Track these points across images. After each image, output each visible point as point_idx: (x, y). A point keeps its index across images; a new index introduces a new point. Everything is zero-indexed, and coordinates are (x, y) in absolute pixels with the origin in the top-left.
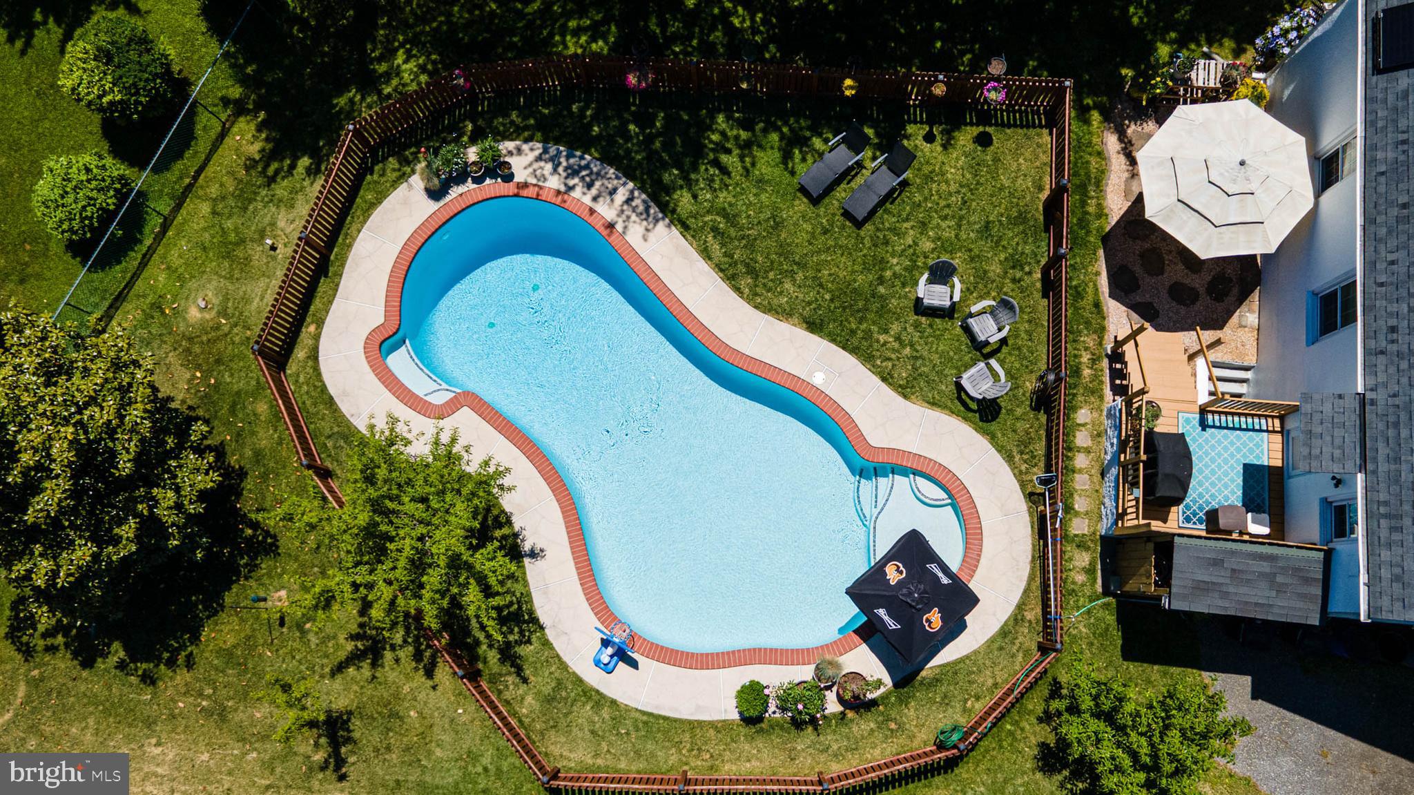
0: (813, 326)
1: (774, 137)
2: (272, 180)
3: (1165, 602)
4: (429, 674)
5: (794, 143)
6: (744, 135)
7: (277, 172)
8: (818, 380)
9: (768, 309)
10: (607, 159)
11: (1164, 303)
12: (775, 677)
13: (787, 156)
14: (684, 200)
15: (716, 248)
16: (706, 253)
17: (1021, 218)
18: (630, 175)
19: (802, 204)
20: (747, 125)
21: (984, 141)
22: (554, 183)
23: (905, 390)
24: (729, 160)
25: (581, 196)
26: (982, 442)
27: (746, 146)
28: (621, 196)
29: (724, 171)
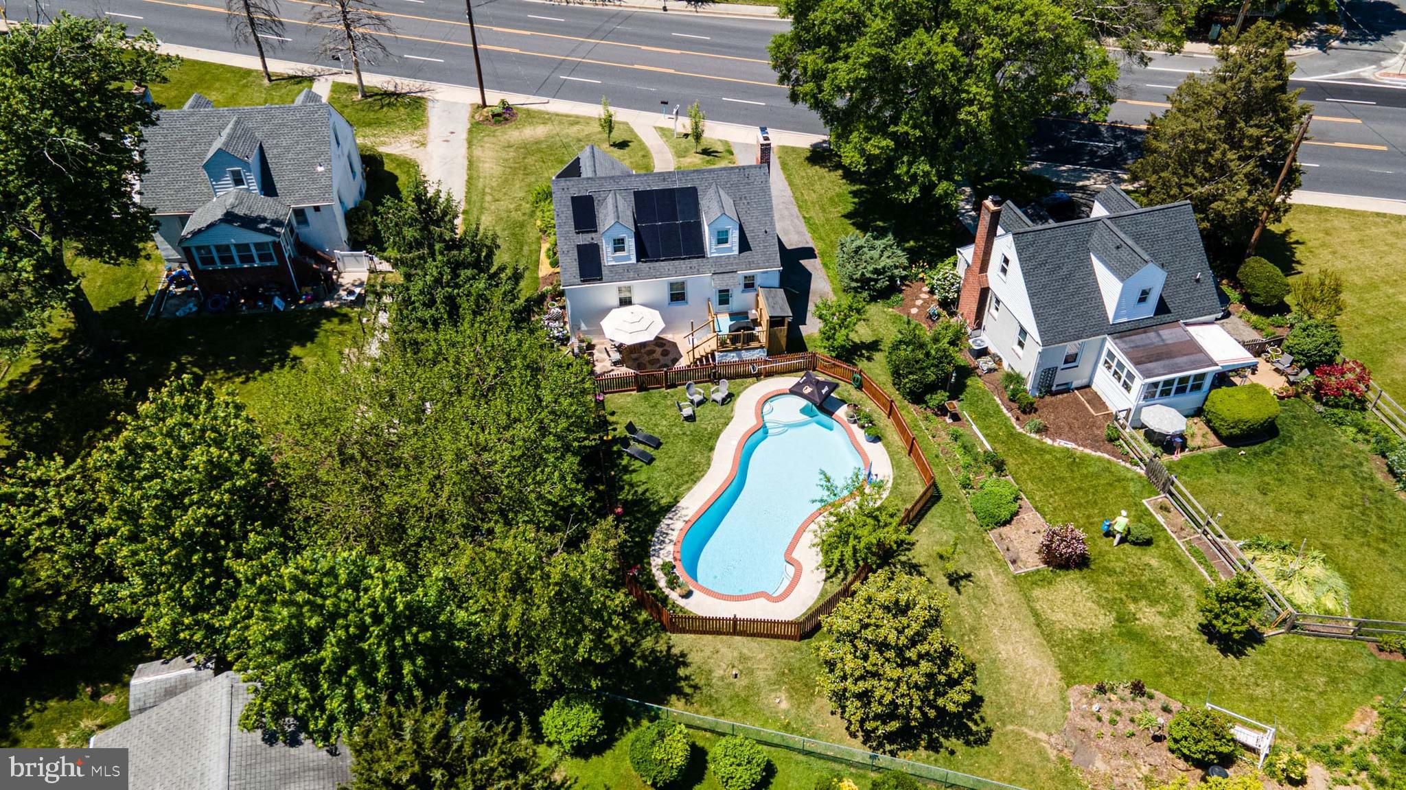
0: (712, 449)
1: (625, 477)
2: (696, 687)
3: (790, 320)
4: (913, 544)
5: (626, 469)
6: (627, 487)
7: (691, 686)
8: (735, 443)
9: (709, 465)
10: (653, 532)
11: (671, 356)
12: (860, 434)
13: (634, 471)
14: (663, 502)
15: (685, 487)
16: (689, 489)
17: (646, 399)
18: (659, 521)
19: (656, 463)
20: (622, 488)
21: (613, 414)
22: (670, 548)
23: (730, 419)
24: (640, 490)
25: (674, 535)
26: (742, 395)
27: (632, 485)
28: (670, 522)
29: (647, 490)
